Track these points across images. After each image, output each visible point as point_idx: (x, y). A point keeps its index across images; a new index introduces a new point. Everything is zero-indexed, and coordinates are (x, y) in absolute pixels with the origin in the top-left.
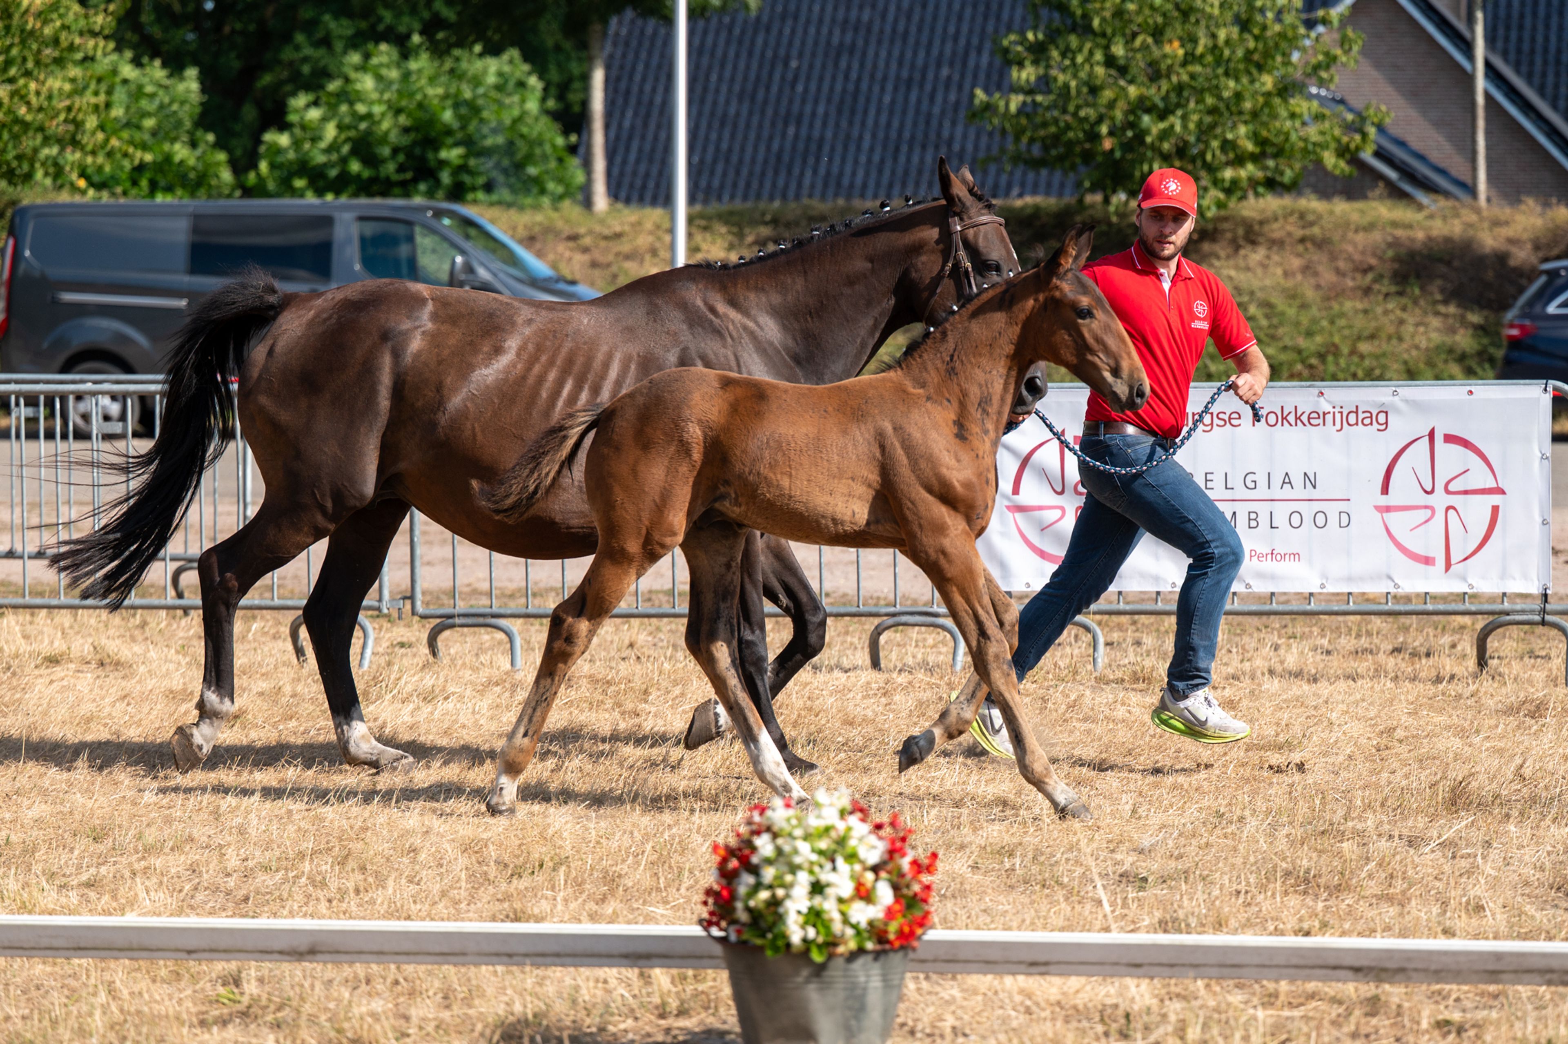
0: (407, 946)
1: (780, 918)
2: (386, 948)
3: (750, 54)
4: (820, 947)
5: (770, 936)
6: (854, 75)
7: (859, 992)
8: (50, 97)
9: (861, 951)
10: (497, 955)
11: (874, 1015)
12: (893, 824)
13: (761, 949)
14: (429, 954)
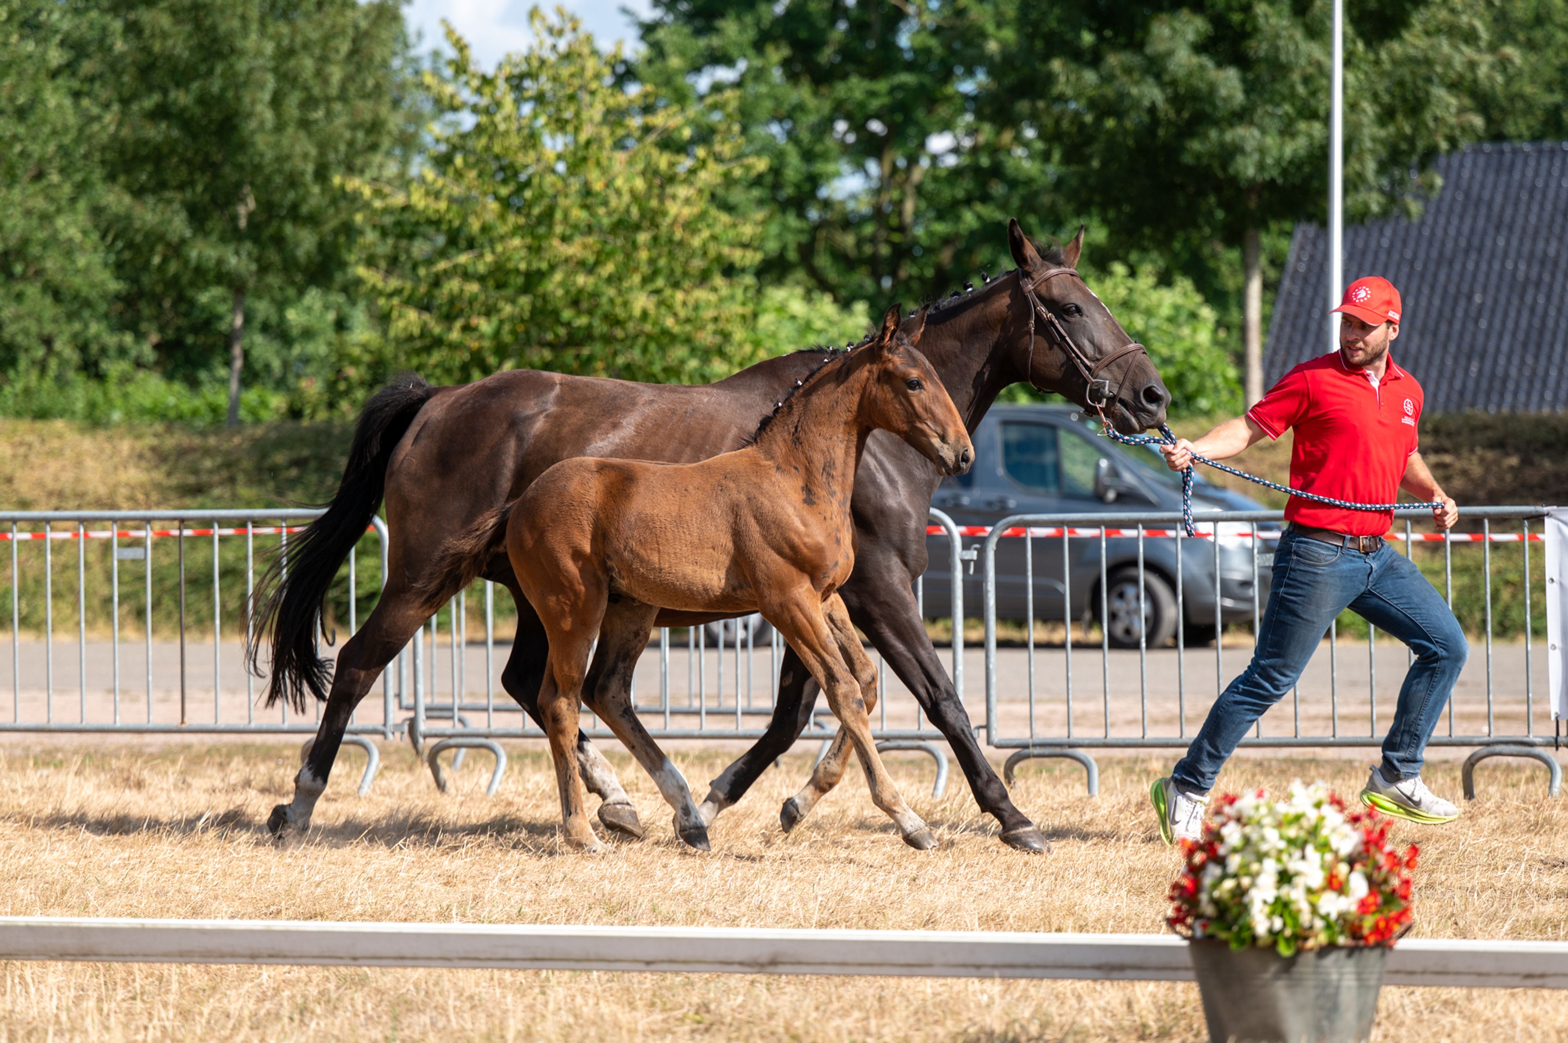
0: (871, 957)
1: (1245, 909)
2: (850, 959)
3: (1433, 288)
4: (1288, 940)
5: (1235, 928)
6: (1539, 310)
7: (1331, 990)
8: (696, 308)
9: (1331, 947)
10: (964, 966)
11: (1348, 1016)
12: (1370, 815)
13: (1225, 943)
14: (894, 965)
